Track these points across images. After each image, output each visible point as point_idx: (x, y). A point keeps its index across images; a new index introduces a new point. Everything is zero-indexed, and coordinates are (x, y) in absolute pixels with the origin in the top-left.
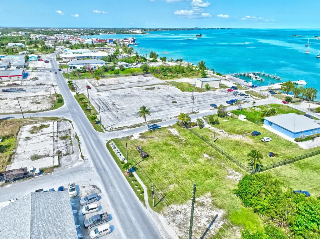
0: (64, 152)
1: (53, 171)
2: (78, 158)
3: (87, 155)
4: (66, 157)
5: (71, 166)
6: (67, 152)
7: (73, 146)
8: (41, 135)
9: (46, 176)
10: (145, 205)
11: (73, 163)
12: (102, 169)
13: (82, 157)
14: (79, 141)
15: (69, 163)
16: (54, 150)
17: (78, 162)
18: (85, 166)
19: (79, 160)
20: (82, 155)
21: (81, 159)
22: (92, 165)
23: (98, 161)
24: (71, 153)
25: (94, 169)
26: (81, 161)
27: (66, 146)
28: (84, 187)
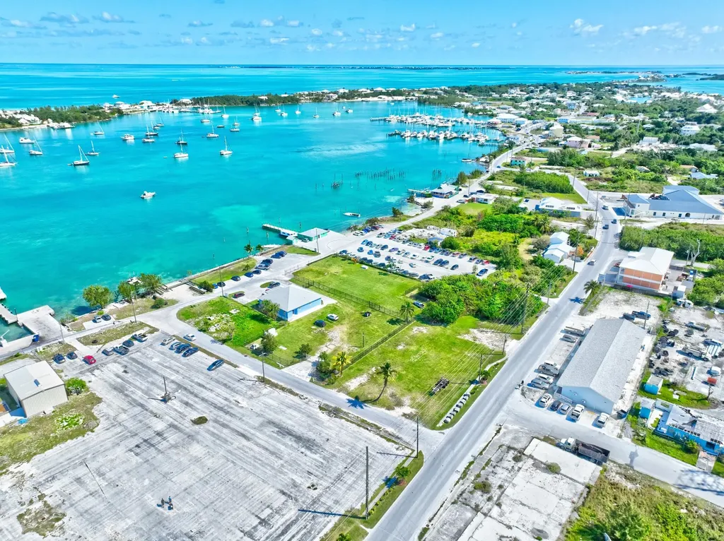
0: (511, 454)
1: (545, 437)
2: (505, 433)
3: (492, 429)
4: (516, 446)
5: (522, 429)
6: (508, 452)
7: (490, 457)
8: (509, 527)
9: (558, 437)
10: (507, 359)
11: (517, 431)
12: (498, 402)
13: (498, 432)
14: (471, 463)
15: (520, 434)
16: (520, 468)
17: (510, 429)
18: (510, 418)
19: (505, 430)
20: (496, 434)
21: (502, 431)
22: (501, 414)
23: (490, 414)
24: (504, 447)
25: (505, 408)
26: (506, 428)
27: (498, 464)
28: (532, 400)
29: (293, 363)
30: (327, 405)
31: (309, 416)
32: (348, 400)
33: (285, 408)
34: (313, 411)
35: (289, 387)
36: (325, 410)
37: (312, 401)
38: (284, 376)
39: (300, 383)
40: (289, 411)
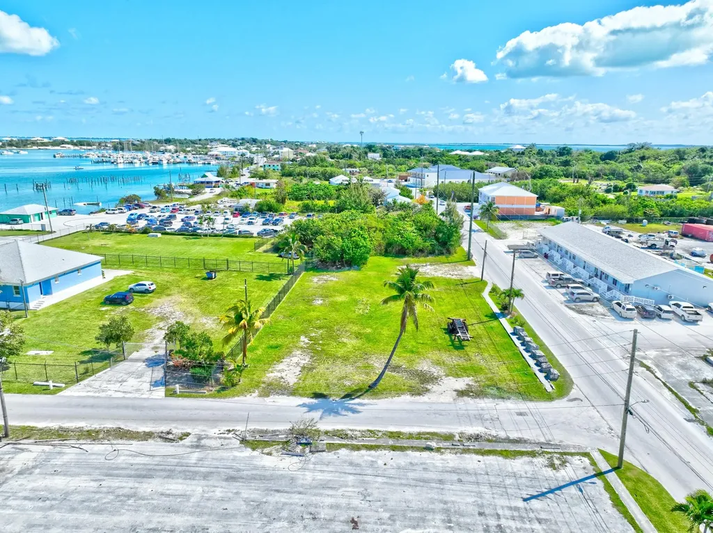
29: (87, 373)
30: (263, 432)
31: (231, 479)
32: (304, 405)
33: (131, 483)
34: (234, 459)
35: (109, 425)
36: (267, 444)
37: (207, 437)
38: (80, 404)
39: (141, 408)
40: (148, 487)
